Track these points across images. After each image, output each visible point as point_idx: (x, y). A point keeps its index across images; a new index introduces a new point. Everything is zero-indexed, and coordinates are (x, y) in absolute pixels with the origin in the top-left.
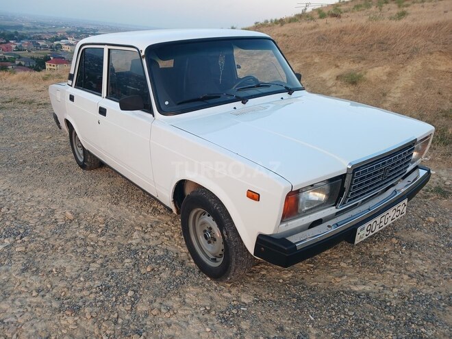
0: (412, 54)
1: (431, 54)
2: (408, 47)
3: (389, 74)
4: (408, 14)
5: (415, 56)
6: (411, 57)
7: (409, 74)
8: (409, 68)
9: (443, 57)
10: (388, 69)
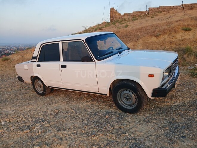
0: (138, 38)
1: (144, 37)
2: (136, 36)
3: (133, 45)
4: (128, 26)
5: (139, 38)
6: (138, 39)
7: (140, 44)
8: (139, 42)
9: (148, 38)
10: (132, 44)
